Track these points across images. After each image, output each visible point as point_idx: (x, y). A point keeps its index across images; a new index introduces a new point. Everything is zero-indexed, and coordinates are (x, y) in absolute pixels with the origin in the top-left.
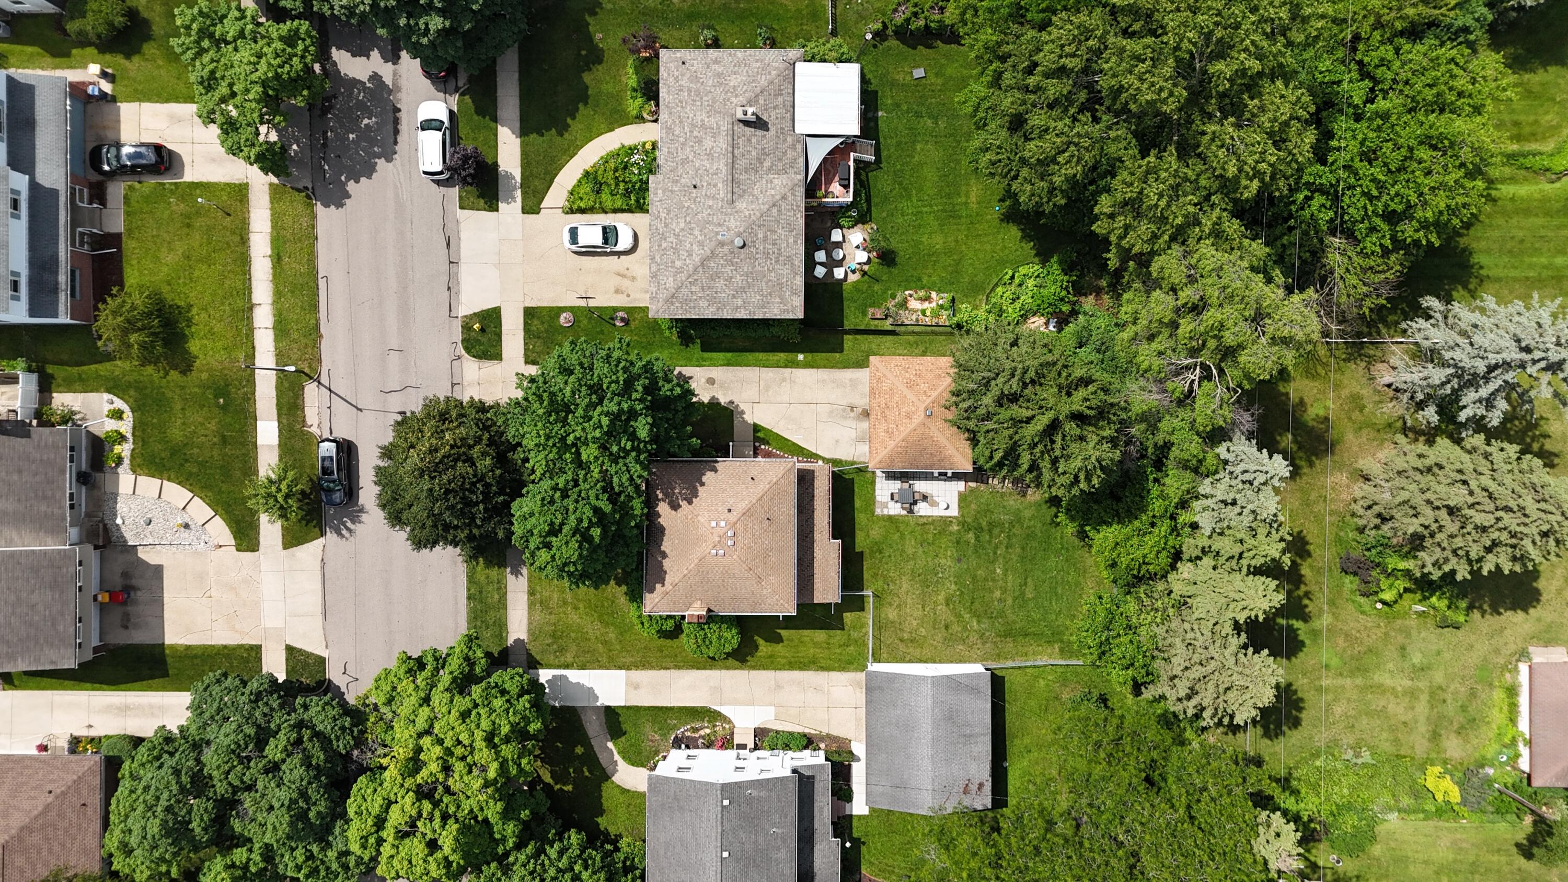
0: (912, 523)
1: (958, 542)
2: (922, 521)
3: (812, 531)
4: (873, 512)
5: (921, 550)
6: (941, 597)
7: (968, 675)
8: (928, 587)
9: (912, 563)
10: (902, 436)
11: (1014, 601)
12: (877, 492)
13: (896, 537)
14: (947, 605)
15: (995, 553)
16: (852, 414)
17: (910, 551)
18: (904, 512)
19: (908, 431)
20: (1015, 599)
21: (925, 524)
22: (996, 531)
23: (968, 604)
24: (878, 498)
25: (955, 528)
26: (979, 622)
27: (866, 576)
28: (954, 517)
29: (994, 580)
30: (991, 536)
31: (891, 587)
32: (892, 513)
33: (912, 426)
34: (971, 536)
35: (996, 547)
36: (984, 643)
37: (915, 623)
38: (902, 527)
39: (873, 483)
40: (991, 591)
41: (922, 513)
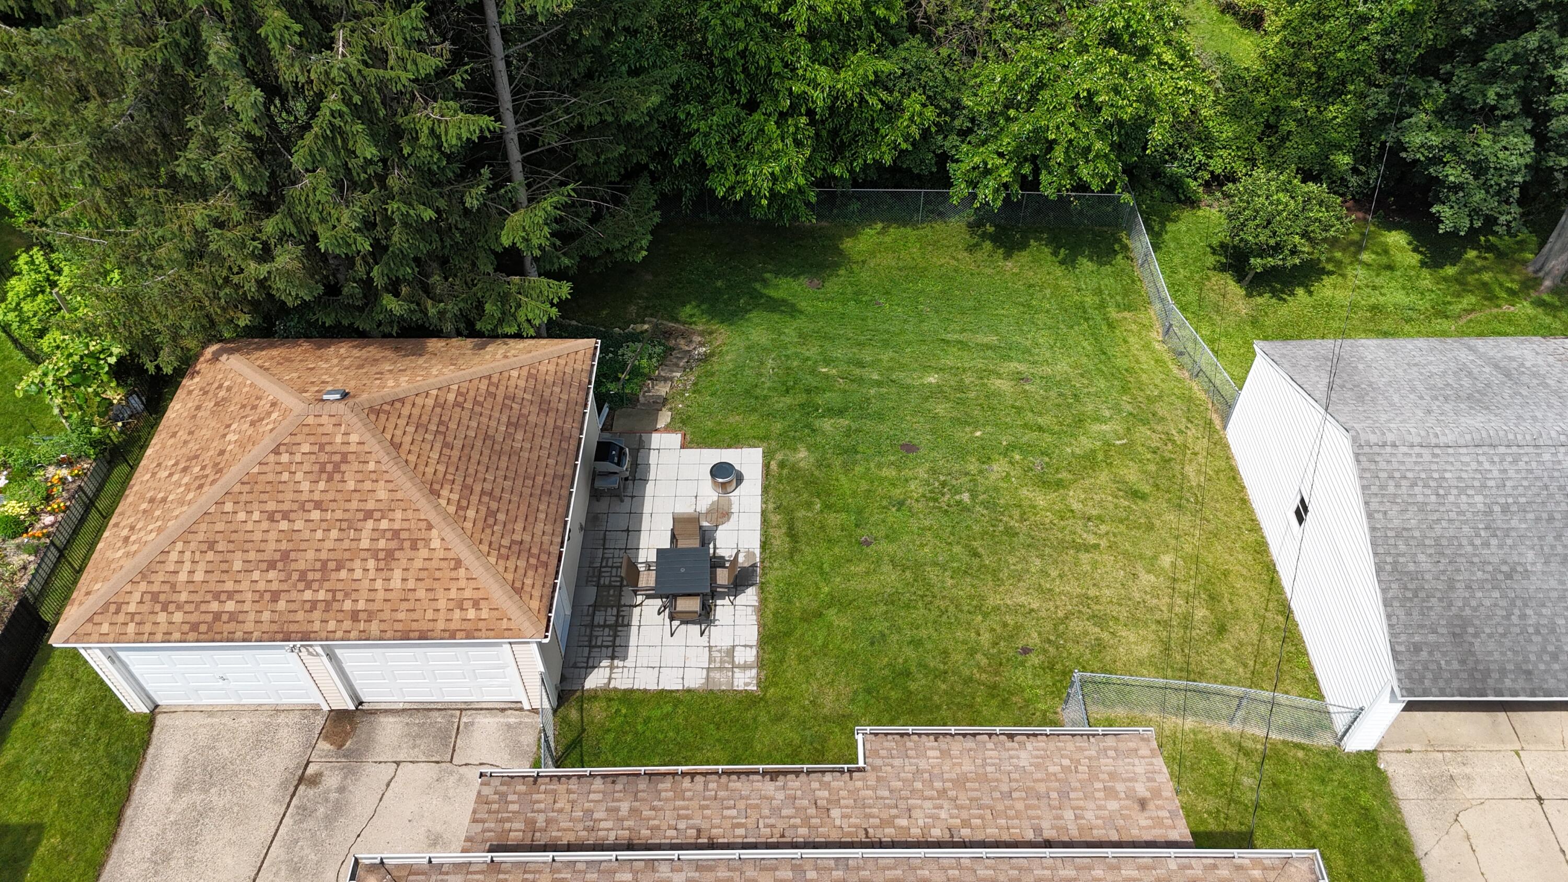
2: (780, 541)
4: (747, 700)
5: (883, 548)
6: (1041, 500)
8: (1010, 533)
9: (932, 574)
10: (410, 491)
12: (671, 682)
13: (838, 620)
14: (1061, 485)
16: (332, 780)
17: (890, 578)
18: (750, 596)
19: (396, 473)
21: (792, 535)
24: (695, 680)
25: (802, 456)
28: (768, 457)
31: (1034, 639)
32: (750, 634)
33: (378, 451)
37: (1147, 579)
38: (803, 602)
39: (629, 697)
41: (752, 541)
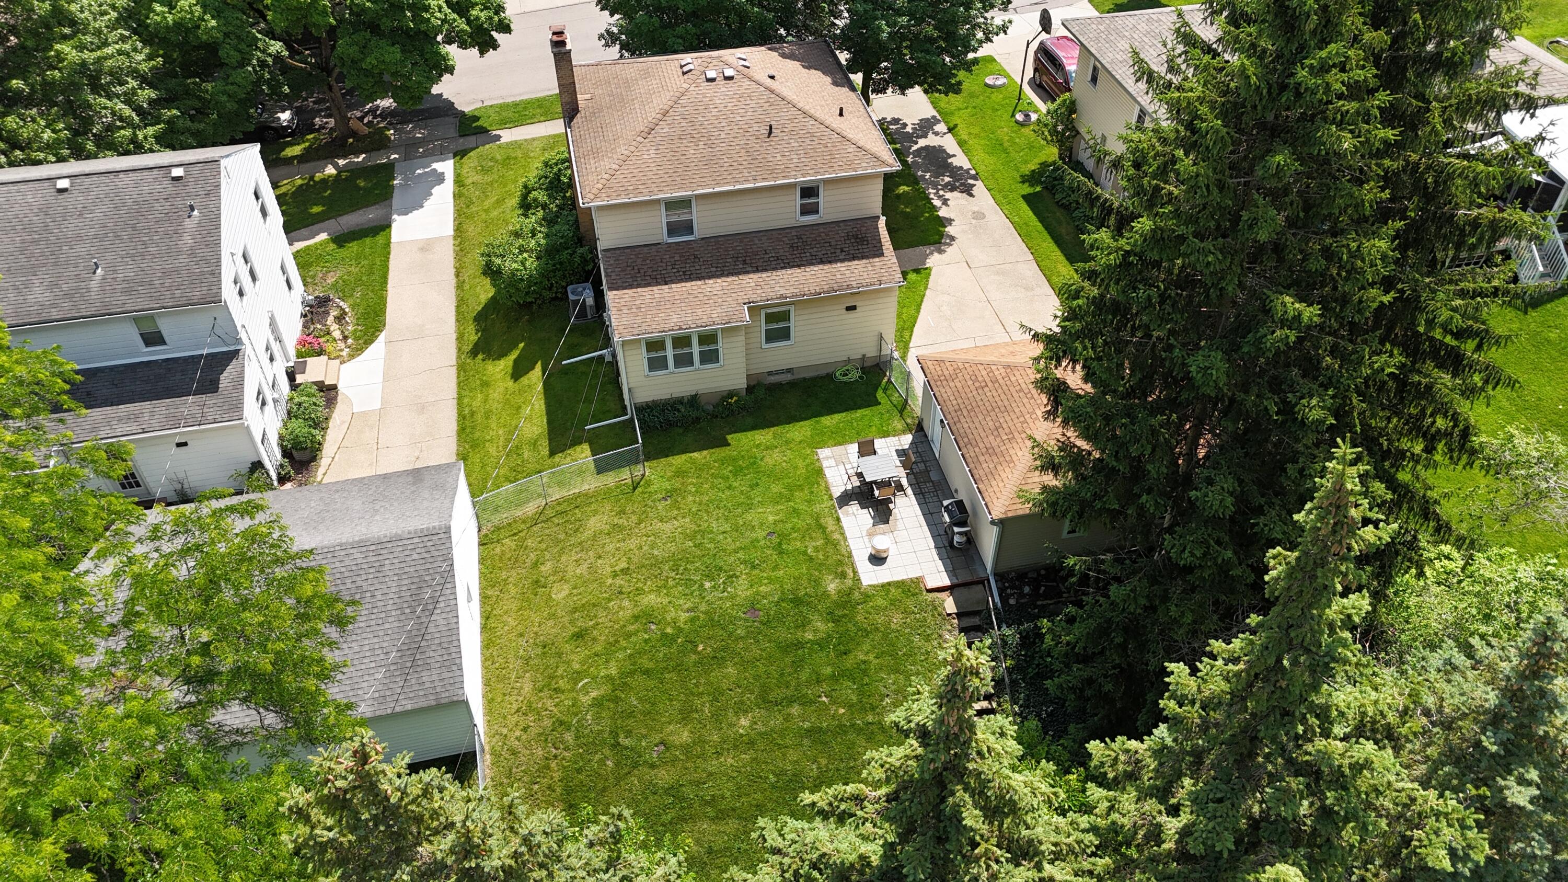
0: (817, 508)
1: (797, 602)
2: (829, 524)
3: (757, 270)
4: (820, 444)
5: (761, 534)
6: (650, 599)
7: (453, 631)
8: (675, 568)
9: (726, 527)
11: (670, 790)
13: (779, 489)
14: (636, 618)
15: (791, 701)
17: (752, 517)
18: (836, 491)
20: (673, 790)
21: (823, 528)
22: (849, 691)
23: (646, 663)
25: (832, 586)
26: (598, 703)
27: (678, 460)
28: (857, 579)
29: (717, 718)
30: (834, 678)
31: (662, 506)
32: (827, 474)
34: (820, 626)
35: (805, 702)
36: (543, 737)
37: (581, 571)
38: (802, 493)
40: (686, 716)
41: (846, 521)
